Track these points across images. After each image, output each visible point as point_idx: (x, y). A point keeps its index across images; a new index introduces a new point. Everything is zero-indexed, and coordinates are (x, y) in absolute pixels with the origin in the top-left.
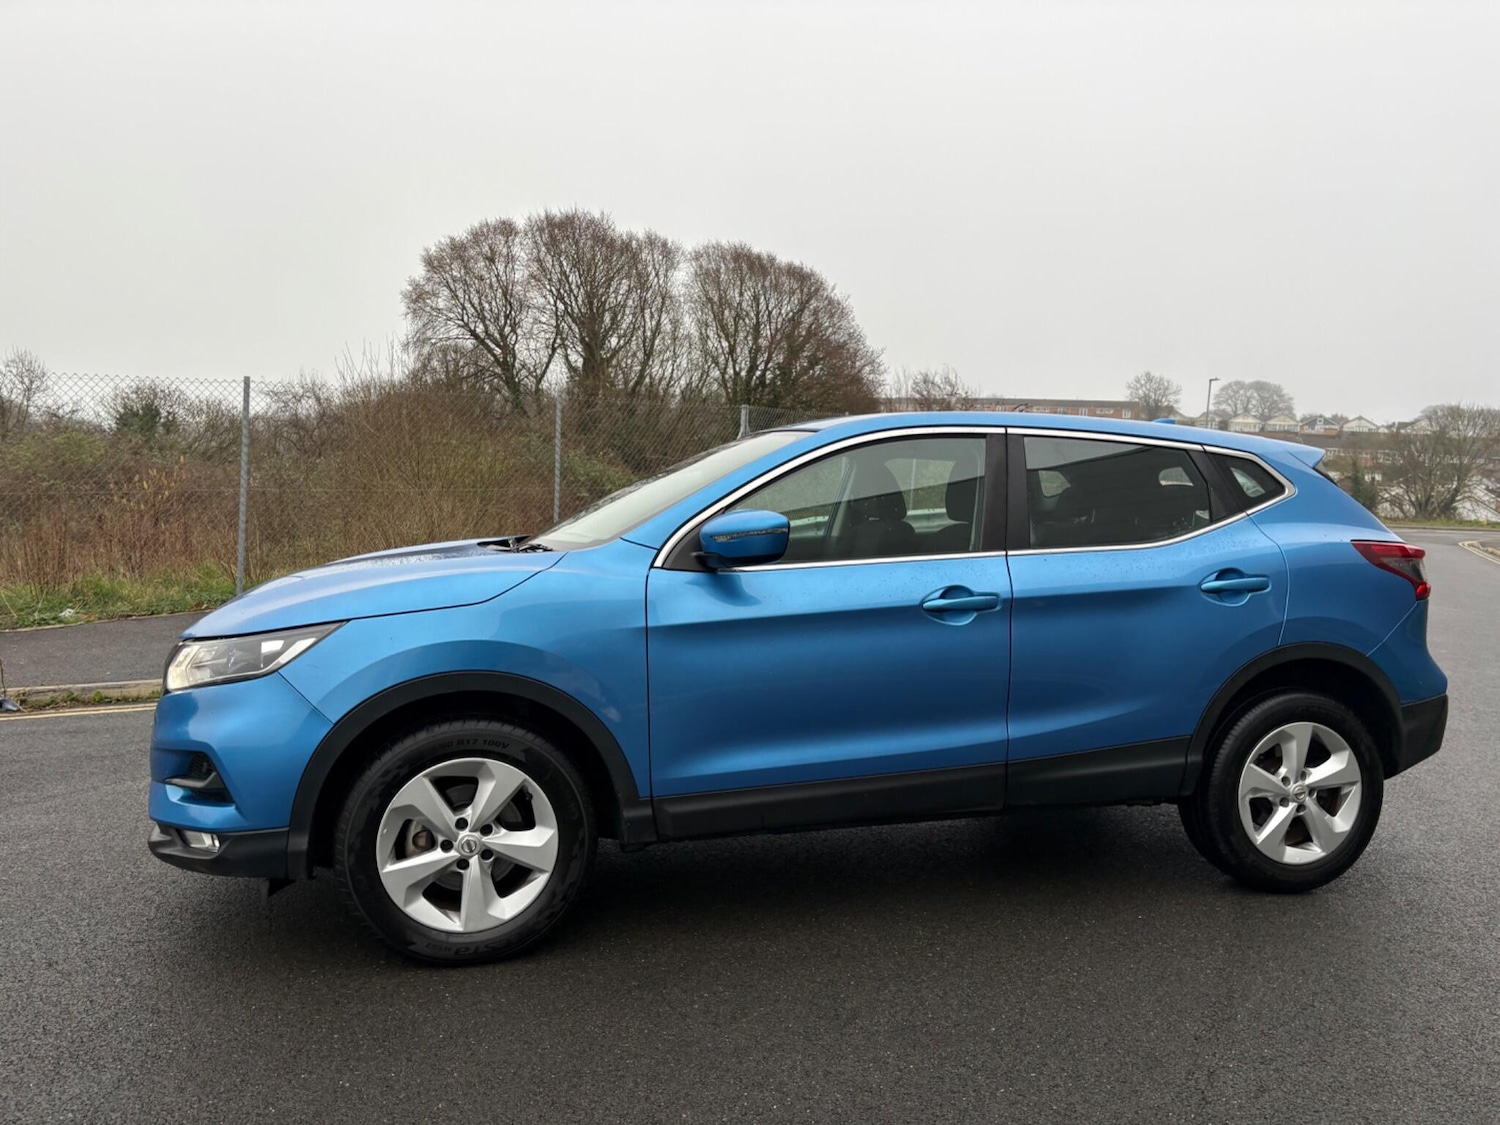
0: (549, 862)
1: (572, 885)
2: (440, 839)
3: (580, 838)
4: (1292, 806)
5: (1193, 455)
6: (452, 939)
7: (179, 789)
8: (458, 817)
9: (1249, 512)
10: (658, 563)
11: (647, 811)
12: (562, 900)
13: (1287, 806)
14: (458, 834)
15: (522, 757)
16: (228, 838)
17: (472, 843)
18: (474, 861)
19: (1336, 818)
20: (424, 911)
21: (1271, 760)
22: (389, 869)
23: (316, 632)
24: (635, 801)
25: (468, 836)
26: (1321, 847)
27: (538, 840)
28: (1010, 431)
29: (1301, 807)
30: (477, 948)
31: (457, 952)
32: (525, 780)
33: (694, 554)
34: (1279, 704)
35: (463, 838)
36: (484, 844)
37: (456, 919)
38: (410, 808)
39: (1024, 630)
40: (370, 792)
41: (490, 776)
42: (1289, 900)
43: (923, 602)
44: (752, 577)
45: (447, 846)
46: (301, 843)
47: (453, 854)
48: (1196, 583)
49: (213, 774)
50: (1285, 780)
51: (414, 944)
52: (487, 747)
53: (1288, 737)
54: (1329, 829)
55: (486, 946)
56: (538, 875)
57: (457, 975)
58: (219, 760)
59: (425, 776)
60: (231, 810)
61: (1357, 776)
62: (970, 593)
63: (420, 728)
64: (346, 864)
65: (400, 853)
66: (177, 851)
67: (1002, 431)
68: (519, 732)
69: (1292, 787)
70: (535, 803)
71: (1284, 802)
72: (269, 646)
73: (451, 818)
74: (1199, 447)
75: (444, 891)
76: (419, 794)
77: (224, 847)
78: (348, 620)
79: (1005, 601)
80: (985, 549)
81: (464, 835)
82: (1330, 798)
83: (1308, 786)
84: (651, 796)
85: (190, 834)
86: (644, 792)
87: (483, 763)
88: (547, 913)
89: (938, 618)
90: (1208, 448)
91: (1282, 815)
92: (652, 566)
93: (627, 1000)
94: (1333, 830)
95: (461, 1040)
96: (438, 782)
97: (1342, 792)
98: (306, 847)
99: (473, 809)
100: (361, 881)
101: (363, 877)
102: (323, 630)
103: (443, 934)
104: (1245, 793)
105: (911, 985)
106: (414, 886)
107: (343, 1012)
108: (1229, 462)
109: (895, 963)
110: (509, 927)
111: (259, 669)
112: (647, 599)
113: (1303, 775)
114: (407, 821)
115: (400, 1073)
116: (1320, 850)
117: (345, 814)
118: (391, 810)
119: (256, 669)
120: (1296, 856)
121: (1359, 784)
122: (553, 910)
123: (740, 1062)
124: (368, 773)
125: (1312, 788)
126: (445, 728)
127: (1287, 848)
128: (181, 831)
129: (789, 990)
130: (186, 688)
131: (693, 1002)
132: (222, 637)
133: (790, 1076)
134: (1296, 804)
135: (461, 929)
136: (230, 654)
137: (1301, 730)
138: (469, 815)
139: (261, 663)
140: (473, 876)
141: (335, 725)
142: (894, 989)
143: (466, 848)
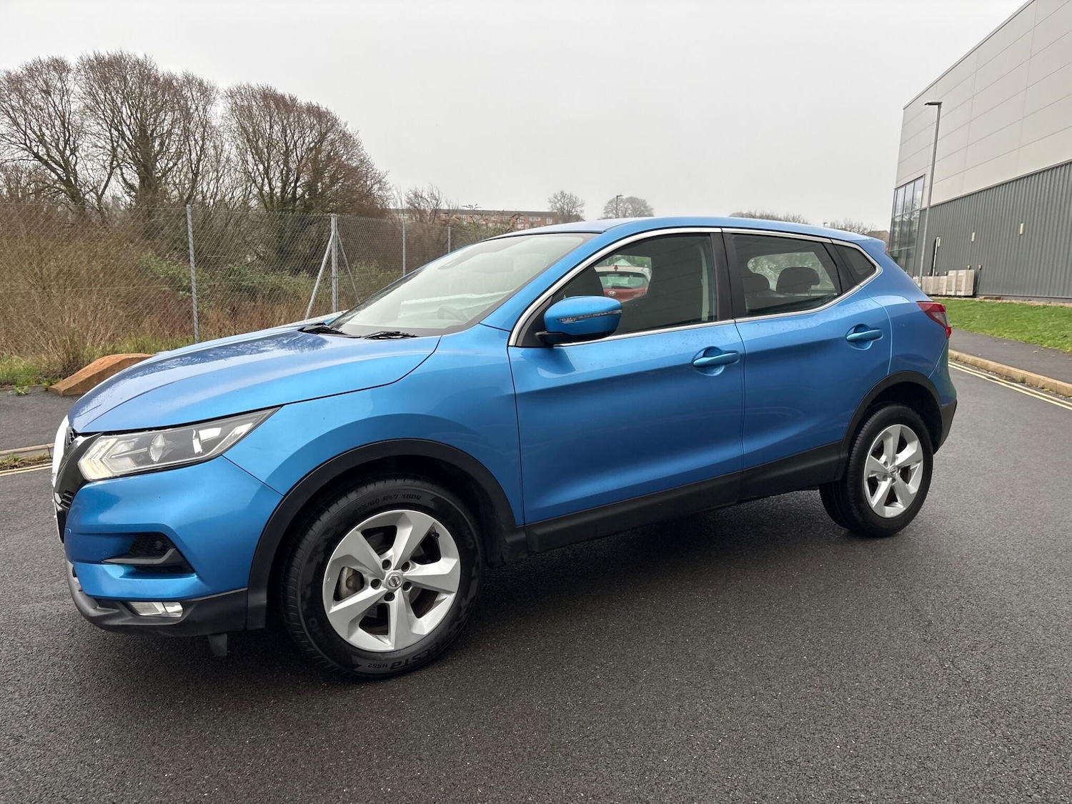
0: (455, 585)
1: (473, 599)
2: (370, 579)
3: (476, 563)
4: (889, 480)
5: (827, 246)
6: (392, 656)
7: (120, 567)
8: (383, 559)
9: (861, 284)
10: (511, 344)
11: (522, 536)
12: (466, 612)
13: (886, 480)
14: (385, 573)
15: (432, 505)
16: (192, 603)
17: (396, 579)
18: (398, 593)
19: (910, 484)
20: (363, 640)
21: (878, 452)
22: (334, 610)
23: (252, 418)
24: (513, 530)
25: (393, 573)
26: (903, 504)
27: (446, 567)
28: (724, 229)
29: (894, 480)
30: (407, 660)
31: (392, 668)
32: (434, 523)
33: (537, 334)
34: (884, 413)
35: (388, 578)
36: (405, 578)
37: (387, 641)
38: (348, 558)
39: (751, 376)
40: (316, 548)
41: (407, 523)
42: (886, 541)
43: (694, 360)
44: (572, 350)
45: (375, 584)
46: (261, 599)
47: (382, 589)
48: (843, 335)
49: (170, 552)
50: (886, 463)
51: (358, 666)
52: (406, 500)
53: (887, 435)
54: (907, 491)
55: (414, 658)
56: (444, 596)
57: (395, 685)
58: (178, 537)
59: (357, 530)
60: (193, 578)
61: (921, 456)
62: (721, 352)
63: (350, 490)
64: (300, 611)
65: (338, 597)
66: (129, 621)
67: (719, 230)
69: (889, 468)
70: (441, 541)
71: (885, 478)
72: (209, 433)
73: (379, 560)
74: (828, 241)
75: (376, 620)
76: (353, 544)
77: (189, 611)
78: (283, 405)
79: (741, 355)
80: (721, 320)
81: (390, 572)
82: (905, 472)
84: (524, 524)
85: (135, 605)
86: (519, 522)
87: (402, 513)
88: (456, 624)
89: (702, 372)
90: (835, 242)
91: (884, 487)
92: (508, 346)
93: (544, 681)
94: (909, 493)
95: (448, 736)
96: (367, 533)
97: (911, 468)
98: (265, 602)
99: (394, 551)
100: (313, 622)
101: (314, 619)
102: (257, 417)
103: (380, 654)
104: (867, 474)
105: (726, 635)
106: (353, 621)
107: (330, 731)
108: (846, 250)
109: (702, 621)
110: (427, 640)
111: (199, 454)
112: (512, 372)
113: (894, 459)
114: (343, 568)
115: (424, 772)
116: (902, 507)
117: (294, 570)
118: (334, 562)
119: (193, 454)
120: (892, 512)
121: (922, 462)
122: (460, 622)
123: (667, 712)
124: (311, 532)
125: (898, 467)
126: (371, 488)
127: (886, 507)
128: (124, 603)
129: (651, 653)
130: (116, 477)
131: (593, 674)
132: (150, 429)
133: (710, 716)
134: (891, 479)
135: (392, 648)
136: (148, 443)
137: (895, 430)
138: (391, 556)
139: (197, 448)
140: (397, 605)
141: (285, 496)
142: (718, 640)
143: (392, 583)
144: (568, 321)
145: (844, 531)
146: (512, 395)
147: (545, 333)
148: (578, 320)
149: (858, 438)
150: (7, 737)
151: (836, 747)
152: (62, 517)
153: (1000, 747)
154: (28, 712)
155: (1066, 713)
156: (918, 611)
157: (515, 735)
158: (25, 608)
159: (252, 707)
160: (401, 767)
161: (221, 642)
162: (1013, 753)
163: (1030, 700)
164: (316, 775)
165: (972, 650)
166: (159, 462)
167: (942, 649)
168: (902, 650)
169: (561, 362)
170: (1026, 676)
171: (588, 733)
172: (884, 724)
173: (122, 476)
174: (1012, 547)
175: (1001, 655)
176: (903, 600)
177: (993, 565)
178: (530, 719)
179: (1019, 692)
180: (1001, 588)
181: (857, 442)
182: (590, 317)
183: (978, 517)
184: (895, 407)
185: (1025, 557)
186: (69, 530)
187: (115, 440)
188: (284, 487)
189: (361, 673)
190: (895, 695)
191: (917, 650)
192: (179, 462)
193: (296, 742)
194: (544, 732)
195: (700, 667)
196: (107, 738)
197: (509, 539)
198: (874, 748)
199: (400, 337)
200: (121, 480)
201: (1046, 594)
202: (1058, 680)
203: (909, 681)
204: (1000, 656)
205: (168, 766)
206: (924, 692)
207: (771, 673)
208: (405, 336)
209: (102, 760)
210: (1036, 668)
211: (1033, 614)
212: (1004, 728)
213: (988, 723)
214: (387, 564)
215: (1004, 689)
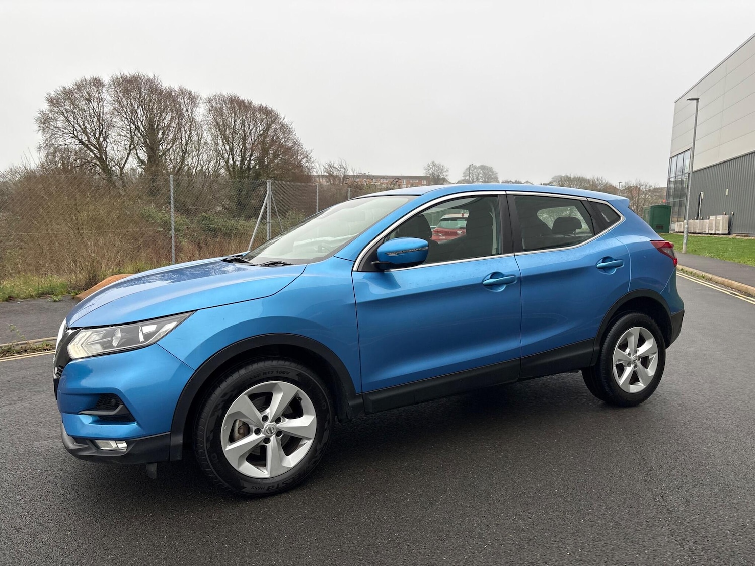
0: (312, 433)
1: (325, 444)
2: (254, 428)
3: (328, 418)
4: (632, 366)
5: (583, 202)
6: (268, 482)
7: (89, 416)
8: (263, 415)
9: (609, 229)
10: (354, 269)
11: (360, 401)
12: (320, 453)
13: (630, 366)
14: (264, 424)
15: (297, 379)
16: (133, 442)
17: (272, 429)
18: (273, 438)
19: (648, 369)
20: (248, 469)
21: (624, 346)
22: (228, 448)
23: (176, 318)
24: (354, 396)
25: (269, 425)
26: (644, 384)
27: (306, 421)
28: (508, 192)
29: (636, 366)
30: (279, 485)
31: (268, 489)
32: (298, 391)
33: (373, 263)
34: (627, 318)
35: (267, 427)
36: (278, 428)
37: (265, 471)
38: (238, 413)
39: (526, 292)
40: (217, 406)
41: (280, 390)
42: (634, 410)
43: (483, 281)
44: (397, 273)
45: (258, 432)
46: (178, 440)
47: (262, 435)
48: (595, 264)
49: (121, 406)
50: (629, 354)
51: (245, 487)
52: (279, 375)
53: (630, 334)
54: (646, 374)
55: (283, 483)
56: (305, 441)
57: (271, 501)
58: (125, 397)
59: (245, 394)
60: (134, 425)
61: (656, 350)
62: (503, 275)
63: (240, 367)
64: (205, 448)
65: (232, 440)
66: (94, 453)
67: (504, 193)
68: (293, 365)
69: (632, 357)
70: (303, 403)
71: (629, 364)
72: (149, 328)
73: (260, 416)
74: (585, 199)
75: (257, 456)
76: (242, 404)
77: (131, 447)
78: (197, 310)
79: (518, 278)
80: (504, 253)
81: (267, 424)
82: (645, 361)
83: (638, 356)
84: (362, 393)
85: (99, 442)
86: (358, 391)
87: (276, 384)
88: (313, 460)
89: (492, 289)
90: (589, 199)
91: (628, 371)
92: (352, 271)
93: (370, 502)
94: (647, 375)
95: (298, 537)
96: (252, 397)
97: (650, 358)
98: (182, 442)
99: (271, 409)
100: (214, 457)
101: (215, 454)
102: (181, 317)
103: (259, 480)
104: (615, 362)
105: (503, 473)
106: (242, 457)
107: (220, 532)
108: (598, 205)
109: (488, 463)
110: (293, 471)
111: (142, 342)
112: (354, 288)
113: (636, 351)
114: (235, 421)
115: (278, 561)
116: (643, 385)
117: (202, 420)
118: (228, 416)
119: (139, 342)
120: (634, 389)
121: (657, 353)
122: (316, 459)
123: (452, 526)
124: (214, 396)
125: (639, 357)
126: (255, 366)
127: (631, 386)
128: (91, 441)
129: (448, 485)
130: (89, 357)
131: (405, 498)
132: (112, 325)
133: (481, 529)
134: (634, 365)
135: (268, 476)
136: (112, 334)
137: (635, 331)
138: (269, 413)
139: (142, 338)
140: (272, 446)
141: (196, 371)
142: (497, 477)
143: (268, 431)
144: (392, 255)
145: (601, 402)
146: (354, 304)
147: (378, 262)
148: (399, 253)
149: (608, 336)
150: (12, 529)
151: (567, 554)
152: (56, 382)
153: (685, 558)
154: (28, 512)
155: (740, 535)
156: (644, 460)
157: (344, 538)
158: (36, 444)
159: (172, 514)
160: (264, 558)
161: (153, 469)
162: (694, 562)
163: (714, 525)
164: (206, 561)
165: (679, 489)
166: (116, 347)
167: (657, 487)
168: (627, 487)
169: (390, 282)
170: (715, 508)
171: (394, 538)
172: (605, 539)
173: (93, 356)
174: (724, 416)
175: (699, 492)
176: (635, 452)
177: (707, 428)
178: (356, 527)
179: (708, 519)
180: (709, 445)
181: (607, 338)
182: (406, 252)
183: (703, 394)
184: (635, 314)
185: (732, 423)
186: (59, 392)
187: (91, 332)
188: (195, 365)
189: (246, 492)
190: (616, 519)
191: (639, 487)
192: (130, 347)
193: (197, 539)
194: (365, 537)
195: (480, 495)
196: (75, 531)
197: (351, 403)
198: (594, 556)
199: (282, 265)
200: (92, 358)
201: (742, 450)
202: (739, 511)
203: (628, 509)
204: (698, 494)
205: (111, 551)
206: (637, 517)
207: (530, 501)
208: (285, 264)
209: (70, 545)
210: (724, 502)
211: (729, 464)
212: (691, 544)
213: (680, 540)
214: (265, 418)
215: (697, 517)
